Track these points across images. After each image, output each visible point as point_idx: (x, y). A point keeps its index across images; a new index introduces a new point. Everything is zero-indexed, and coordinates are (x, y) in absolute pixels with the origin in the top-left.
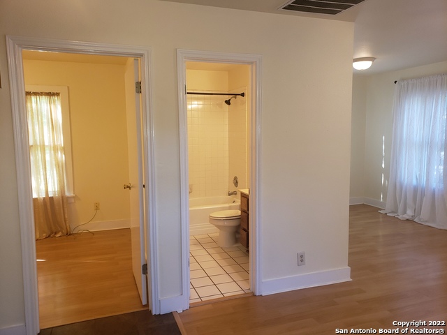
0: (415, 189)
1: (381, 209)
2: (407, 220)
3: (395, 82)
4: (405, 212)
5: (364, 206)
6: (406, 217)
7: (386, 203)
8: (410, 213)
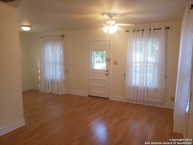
0: (52, 80)
1: (39, 90)
2: (50, 93)
3: (41, 37)
4: (49, 90)
5: (32, 90)
6: (49, 92)
7: (41, 87)
8: (50, 90)
